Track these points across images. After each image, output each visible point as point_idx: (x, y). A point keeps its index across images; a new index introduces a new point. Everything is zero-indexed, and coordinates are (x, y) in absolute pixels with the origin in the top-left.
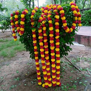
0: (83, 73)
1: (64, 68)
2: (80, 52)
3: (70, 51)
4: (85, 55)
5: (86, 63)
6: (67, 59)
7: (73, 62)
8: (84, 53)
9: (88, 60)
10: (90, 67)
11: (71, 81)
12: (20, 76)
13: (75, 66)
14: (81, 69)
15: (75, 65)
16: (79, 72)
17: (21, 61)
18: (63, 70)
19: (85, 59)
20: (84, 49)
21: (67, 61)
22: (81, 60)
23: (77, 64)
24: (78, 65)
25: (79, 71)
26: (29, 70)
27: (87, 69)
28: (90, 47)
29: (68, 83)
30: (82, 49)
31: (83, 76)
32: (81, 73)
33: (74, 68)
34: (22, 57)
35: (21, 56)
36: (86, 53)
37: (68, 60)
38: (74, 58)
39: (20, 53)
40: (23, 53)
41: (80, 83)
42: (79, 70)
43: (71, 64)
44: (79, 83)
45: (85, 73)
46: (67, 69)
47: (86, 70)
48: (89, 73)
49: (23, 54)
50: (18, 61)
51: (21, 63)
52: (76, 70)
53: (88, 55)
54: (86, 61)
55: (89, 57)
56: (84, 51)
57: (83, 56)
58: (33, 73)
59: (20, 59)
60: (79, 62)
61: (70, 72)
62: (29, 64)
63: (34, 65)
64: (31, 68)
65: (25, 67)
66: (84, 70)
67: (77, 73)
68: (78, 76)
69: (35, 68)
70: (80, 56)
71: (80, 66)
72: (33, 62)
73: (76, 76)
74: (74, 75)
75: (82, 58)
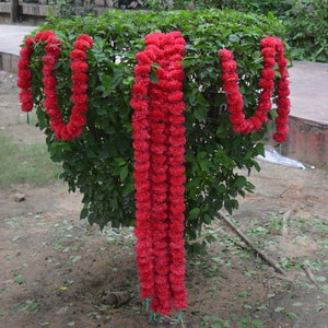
0: (290, 278)
1: (217, 259)
2: (285, 195)
3: (246, 192)
4: (303, 206)
5: (303, 239)
6: (229, 225)
7: (254, 236)
8: (299, 199)
9: (314, 229)
10: (317, 256)
11: (246, 306)
12: (36, 295)
13: (262, 252)
14: (286, 263)
16: (274, 274)
17: (21, 233)
18: (216, 267)
19: (300, 225)
20: (300, 182)
21: (231, 234)
22: (285, 229)
24: (271, 246)
25: (277, 270)
26: (70, 270)
27: (307, 262)
28: (324, 172)
29: (236, 312)
30: (291, 182)
31: (290, 286)
32: (282, 277)
33: (258, 260)
35: (15, 210)
36: (307, 197)
37: (233, 229)
38: (260, 218)
41: (278, 309)
42: (278, 266)
43: (247, 243)
44: (273, 309)
45: (296, 276)
46: (229, 264)
47: (302, 266)
48: (311, 275)
49: (23, 199)
50: (7, 232)
51: (23, 240)
52: (265, 267)
53: (316, 207)
54: (305, 231)
55: (317, 217)
56: (300, 190)
57: (295, 211)
58: (88, 281)
59: (11, 223)
60: (280, 234)
61: (243, 276)
62: (63, 247)
63: (89, 252)
64: (74, 261)
65: (46, 259)
66: (294, 265)
67: (267, 277)
68: (272, 288)
69: (95, 262)
70: (282, 214)
71: (280, 252)
72: (81, 239)
73: (263, 289)
74: (256, 284)
75: (288, 220)
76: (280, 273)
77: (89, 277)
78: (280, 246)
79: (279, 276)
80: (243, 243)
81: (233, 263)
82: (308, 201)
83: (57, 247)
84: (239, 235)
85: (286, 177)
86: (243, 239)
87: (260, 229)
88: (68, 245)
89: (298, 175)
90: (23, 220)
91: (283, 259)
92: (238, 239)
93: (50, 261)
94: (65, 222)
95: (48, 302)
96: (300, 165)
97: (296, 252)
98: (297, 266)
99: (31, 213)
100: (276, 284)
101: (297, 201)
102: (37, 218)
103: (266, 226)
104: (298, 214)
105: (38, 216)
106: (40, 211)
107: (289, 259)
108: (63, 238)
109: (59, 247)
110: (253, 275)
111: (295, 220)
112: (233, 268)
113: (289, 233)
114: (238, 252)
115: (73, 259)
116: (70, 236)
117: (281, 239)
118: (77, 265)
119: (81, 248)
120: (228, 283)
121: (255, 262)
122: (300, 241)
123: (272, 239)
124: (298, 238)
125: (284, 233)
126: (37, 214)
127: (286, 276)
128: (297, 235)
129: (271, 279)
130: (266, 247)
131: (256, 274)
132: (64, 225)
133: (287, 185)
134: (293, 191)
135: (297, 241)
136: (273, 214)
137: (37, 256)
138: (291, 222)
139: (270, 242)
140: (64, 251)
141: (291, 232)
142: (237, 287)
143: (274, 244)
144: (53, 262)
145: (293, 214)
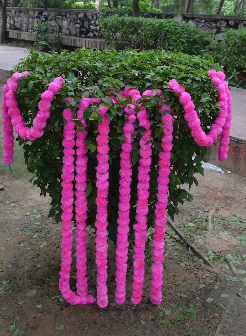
0: (216, 270)
2: (208, 195)
4: (223, 205)
5: (225, 235)
7: (186, 230)
9: (233, 226)
10: (236, 251)
11: (182, 295)
12: (10, 277)
13: (193, 245)
14: (212, 256)
15: (193, 242)
16: (204, 265)
19: (222, 222)
21: (167, 229)
22: (210, 226)
23: (200, 240)
25: (205, 262)
27: (229, 256)
28: (238, 176)
30: (213, 184)
31: (217, 278)
32: (210, 269)
33: (190, 252)
36: (226, 198)
37: (169, 223)
38: (190, 215)
42: (206, 259)
43: (181, 237)
44: (204, 300)
45: (221, 268)
47: (226, 260)
48: (234, 268)
49: (2, 189)
52: (196, 258)
53: (234, 206)
54: (226, 227)
55: (235, 216)
56: (221, 191)
57: (217, 210)
58: (53, 265)
60: (206, 230)
61: (178, 266)
62: (33, 234)
63: (54, 239)
64: (41, 246)
65: (19, 243)
66: (219, 258)
67: (197, 268)
68: (202, 278)
69: (58, 249)
70: (207, 212)
71: (207, 246)
72: (47, 227)
73: (195, 279)
74: (189, 274)
75: (213, 218)
76: (208, 264)
77: (53, 262)
78: (207, 241)
79: (207, 267)
80: (177, 237)
81: (169, 254)
82: (227, 201)
83: (28, 233)
84: (174, 229)
86: (177, 233)
87: (190, 224)
88: (37, 232)
89: (218, 179)
91: (210, 252)
92: (173, 232)
93: (22, 245)
94: (35, 211)
96: (220, 170)
97: (220, 246)
98: (222, 259)
99: (8, 202)
100: (206, 275)
101: (218, 201)
102: (13, 206)
103: (195, 222)
104: (220, 212)
105: (14, 204)
106: (15, 200)
107: (214, 252)
108: (33, 226)
109: (30, 233)
110: (186, 265)
111: (218, 217)
112: (170, 259)
113: (214, 229)
114: (173, 244)
115: (41, 244)
116: (38, 223)
117: (207, 234)
118: (44, 251)
119: (48, 235)
120: (166, 272)
121: (187, 254)
122: (222, 237)
123: (200, 234)
124: (220, 233)
125: (209, 228)
126: (13, 202)
127: (213, 268)
128: (219, 230)
129: (201, 270)
130: (195, 241)
131: (188, 265)
132: (34, 214)
133: (210, 187)
134: (215, 192)
135: (221, 237)
136: (200, 212)
137: (12, 241)
138: (215, 219)
139: (198, 237)
140: (33, 237)
141: (215, 228)
142: (174, 277)
143: (202, 238)
144: (25, 247)
145: (216, 212)
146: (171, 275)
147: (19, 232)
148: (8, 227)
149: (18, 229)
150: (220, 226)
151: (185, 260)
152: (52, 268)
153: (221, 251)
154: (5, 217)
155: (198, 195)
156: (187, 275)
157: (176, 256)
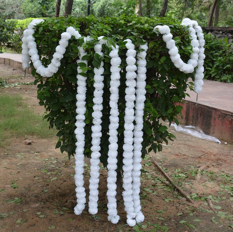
0: (196, 205)
1: (147, 190)
2: (203, 156)
4: (214, 164)
6: (160, 171)
7: (176, 178)
8: (213, 160)
11: (160, 218)
13: (180, 188)
14: (194, 195)
15: (181, 186)
16: (185, 202)
17: (23, 161)
18: (145, 194)
19: (210, 175)
21: (160, 176)
22: (198, 176)
23: (187, 185)
25: (188, 200)
26: (48, 185)
27: (210, 197)
30: (208, 150)
32: (190, 204)
33: (176, 193)
34: (25, 152)
35: (24, 149)
36: (218, 159)
37: (163, 173)
38: (182, 168)
39: (18, 140)
40: (28, 141)
42: (188, 197)
43: (170, 182)
44: (178, 221)
45: (201, 204)
46: (155, 193)
47: (206, 199)
48: (211, 205)
49: (30, 144)
50: (15, 160)
51: (23, 165)
52: (180, 197)
54: (213, 179)
55: (223, 172)
56: (214, 155)
58: (57, 192)
59: (19, 156)
60: (194, 179)
61: (162, 201)
62: (47, 172)
63: (63, 176)
64: (52, 180)
65: (35, 177)
66: (200, 198)
67: (180, 204)
68: (182, 210)
69: (64, 182)
70: (199, 167)
71: (192, 190)
72: (60, 168)
73: (175, 210)
74: (171, 207)
75: (202, 171)
76: (190, 201)
77: (58, 190)
78: (193, 186)
80: (167, 182)
81: (158, 193)
82: (219, 162)
83: (43, 171)
84: (166, 177)
85: (206, 147)
88: (51, 171)
89: (215, 147)
90: (27, 155)
92: (165, 179)
93: (36, 178)
94: (53, 158)
95: (28, 200)
96: (217, 140)
97: (204, 191)
98: (203, 199)
99: (33, 152)
100: (185, 208)
101: (210, 161)
102: (36, 155)
103: (186, 173)
104: (210, 169)
105: (37, 154)
106: (39, 151)
107: (197, 194)
108: (49, 167)
109: (45, 171)
110: (170, 201)
111: (207, 172)
112: (157, 196)
113: (201, 179)
114: (163, 187)
115: (51, 179)
116: (53, 166)
117: (194, 182)
118: (53, 183)
119: (59, 173)
120: (152, 204)
121: (173, 194)
122: (208, 185)
123: (188, 182)
124: (207, 182)
125: (197, 178)
126: (37, 152)
127: (193, 204)
128: (206, 181)
129: (182, 205)
130: (183, 186)
131: (172, 201)
132: (51, 160)
133: (205, 152)
134: (209, 155)
135: (206, 185)
136: (192, 167)
137: (29, 175)
138: (204, 172)
139: (186, 183)
140: (47, 174)
141: (203, 179)
142: (157, 207)
143: (189, 184)
144: (38, 179)
145: (207, 168)
146: (155, 206)
147: (37, 170)
148: (29, 167)
149: (36, 169)
150: (207, 177)
151: (170, 198)
152: (57, 194)
153: (203, 194)
154: (28, 161)
155: (193, 156)
156: (169, 207)
157: (163, 194)
